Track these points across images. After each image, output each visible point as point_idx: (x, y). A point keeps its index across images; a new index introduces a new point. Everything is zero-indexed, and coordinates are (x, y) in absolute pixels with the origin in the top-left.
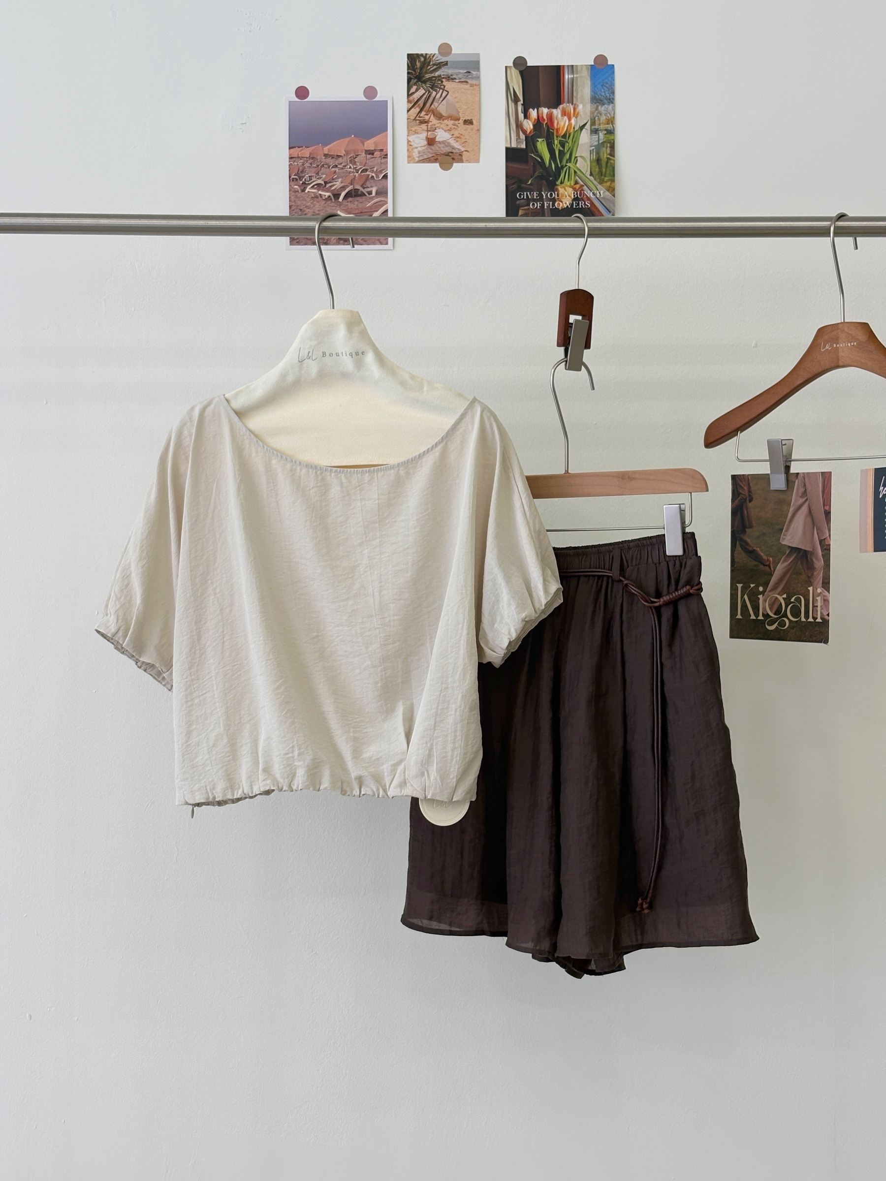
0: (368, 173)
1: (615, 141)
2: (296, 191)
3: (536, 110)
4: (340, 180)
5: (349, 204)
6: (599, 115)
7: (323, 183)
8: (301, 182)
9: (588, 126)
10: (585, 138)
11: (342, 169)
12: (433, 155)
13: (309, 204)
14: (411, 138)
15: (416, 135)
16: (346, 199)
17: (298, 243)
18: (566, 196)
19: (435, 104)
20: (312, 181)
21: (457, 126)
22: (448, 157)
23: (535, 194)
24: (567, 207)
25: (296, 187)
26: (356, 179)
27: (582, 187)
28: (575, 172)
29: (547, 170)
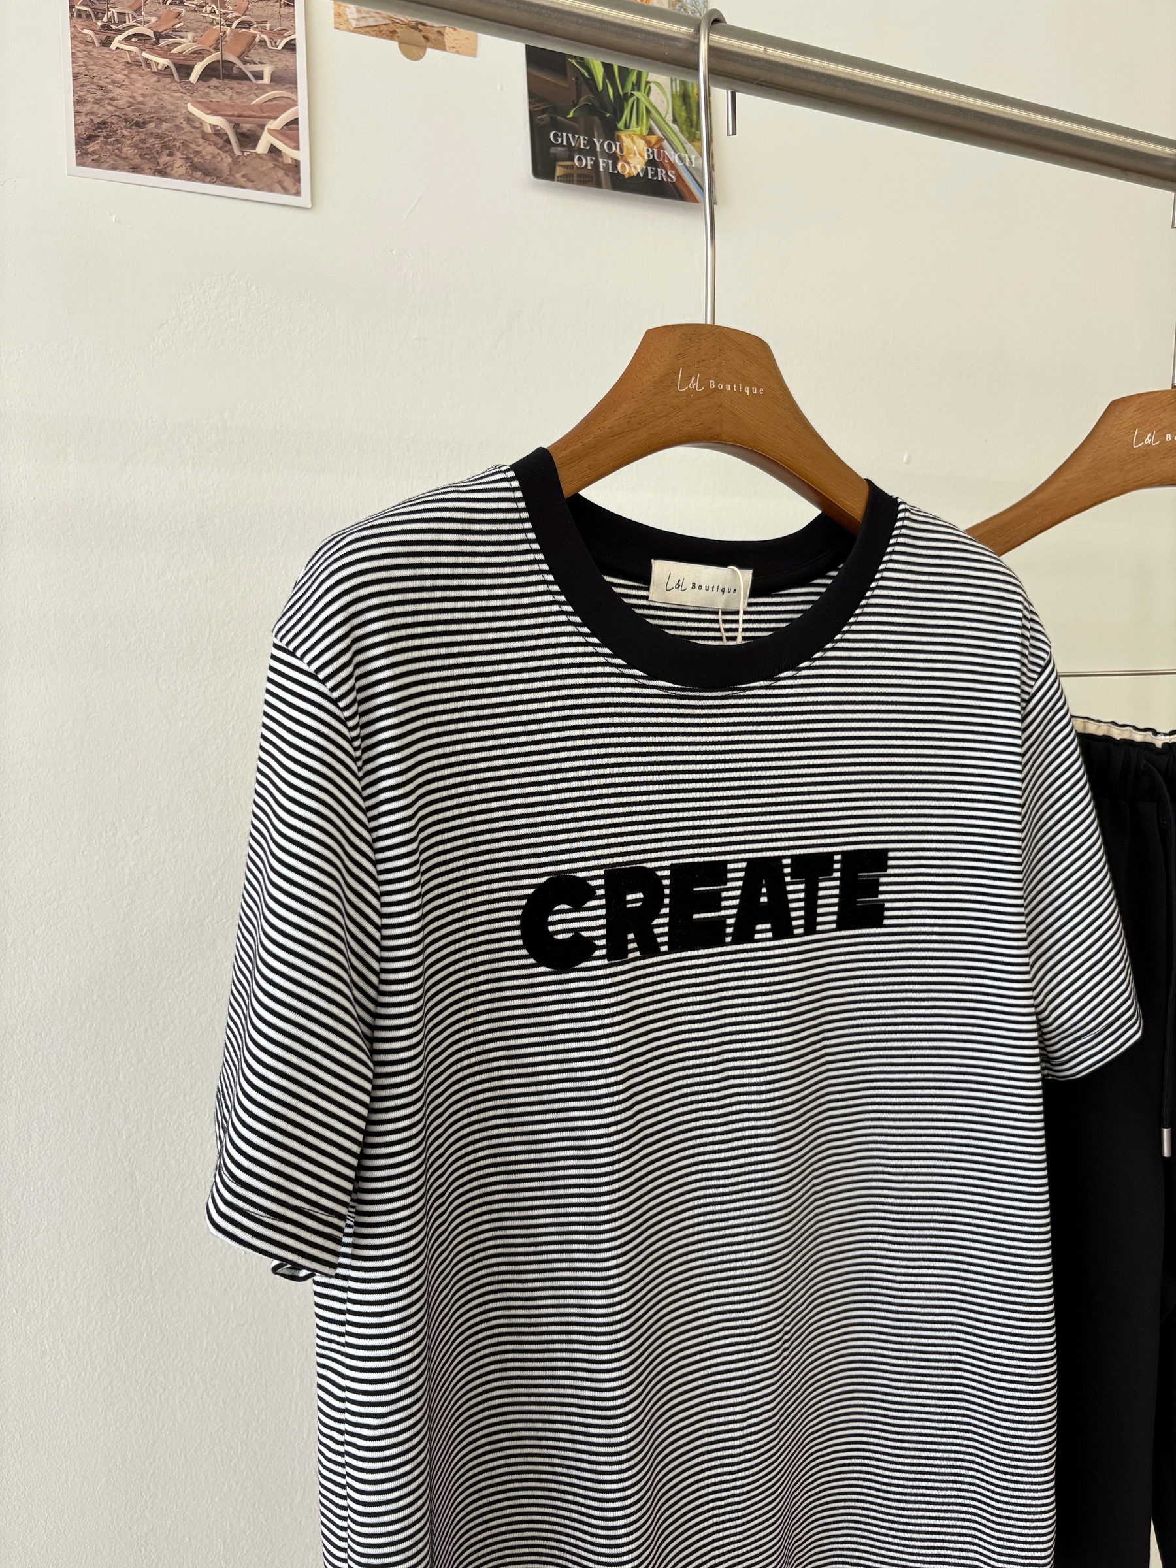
0: (252, 31)
2: (87, 43)
4: (190, 35)
5: (212, 91)
7: (151, 34)
8: (99, 24)
12: (390, 22)
13: (121, 77)
16: (204, 81)
17: (97, 163)
18: (634, 153)
20: (120, 27)
22: (416, 32)
23: (582, 142)
24: (638, 174)
25: (85, 31)
26: (227, 39)
27: (662, 138)
28: (648, 111)
29: (601, 95)
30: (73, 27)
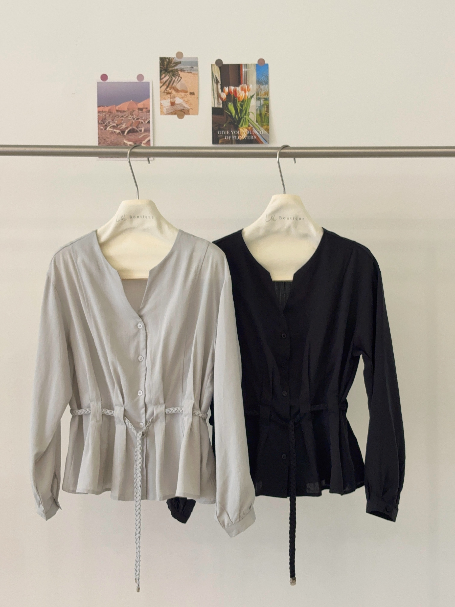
0: (140, 120)
1: (269, 106)
2: (102, 130)
3: (227, 88)
4: (125, 124)
5: (130, 136)
6: (260, 90)
7: (116, 125)
8: (104, 125)
9: (255, 96)
10: (253, 102)
11: (126, 118)
12: (175, 111)
13: (108, 136)
14: (162, 102)
15: (165, 101)
16: (128, 134)
18: (243, 133)
19: (175, 84)
20: (109, 124)
21: (186, 96)
22: (182, 112)
23: (228, 132)
24: (245, 139)
25: (102, 127)
26: (134, 123)
27: (252, 128)
28: (248, 121)
29: (234, 119)
30: (99, 127)
